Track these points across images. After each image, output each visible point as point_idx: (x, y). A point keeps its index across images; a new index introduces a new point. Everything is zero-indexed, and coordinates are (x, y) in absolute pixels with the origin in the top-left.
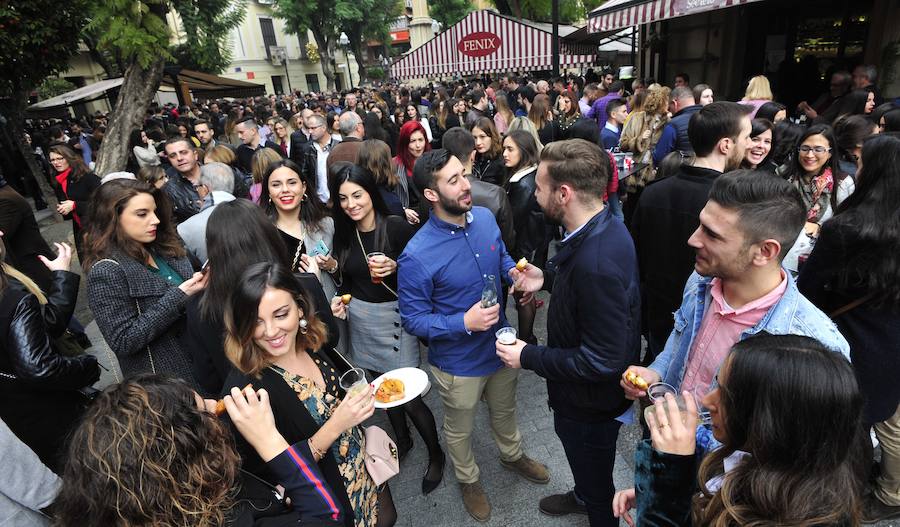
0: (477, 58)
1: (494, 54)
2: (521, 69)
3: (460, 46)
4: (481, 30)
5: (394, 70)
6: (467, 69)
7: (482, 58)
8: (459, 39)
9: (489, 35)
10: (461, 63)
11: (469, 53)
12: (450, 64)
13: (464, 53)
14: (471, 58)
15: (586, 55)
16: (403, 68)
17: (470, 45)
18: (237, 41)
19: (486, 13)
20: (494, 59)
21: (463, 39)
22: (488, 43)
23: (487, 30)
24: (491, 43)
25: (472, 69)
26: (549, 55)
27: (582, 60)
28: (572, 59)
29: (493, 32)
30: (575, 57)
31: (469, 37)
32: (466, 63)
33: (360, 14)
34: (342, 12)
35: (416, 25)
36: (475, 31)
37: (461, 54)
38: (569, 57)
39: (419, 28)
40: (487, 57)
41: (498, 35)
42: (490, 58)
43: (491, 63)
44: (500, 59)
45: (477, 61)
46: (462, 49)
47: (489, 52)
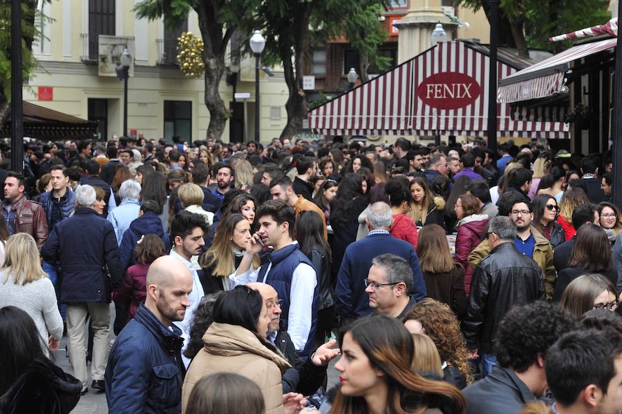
0: (443, 112)
1: (469, 108)
3: (421, 91)
4: (453, 69)
6: (426, 127)
7: (451, 112)
8: (420, 80)
9: (463, 78)
10: (419, 116)
11: (433, 103)
12: (403, 116)
13: (425, 102)
14: (435, 110)
16: (328, 117)
17: (434, 90)
19: (462, 45)
20: (468, 116)
21: (426, 81)
22: (463, 90)
23: (461, 71)
24: (467, 91)
25: (434, 127)
29: (470, 74)
31: (434, 79)
32: (427, 116)
35: (412, 26)
36: (444, 70)
37: (420, 102)
40: (460, 111)
41: (478, 79)
42: (464, 113)
43: (464, 120)
44: (477, 116)
45: (443, 116)
46: (423, 96)
47: (462, 103)
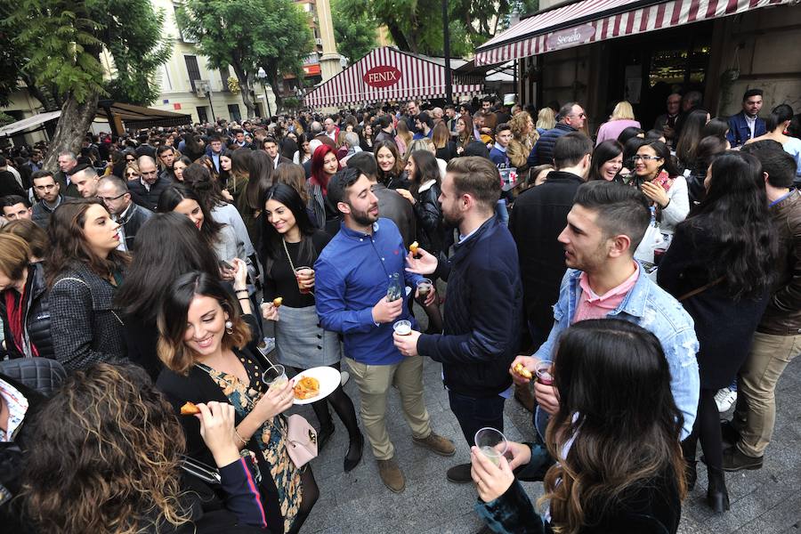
0: (381, 89)
1: (395, 85)
2: (419, 97)
3: (366, 79)
4: (383, 64)
5: (307, 100)
6: (372, 98)
7: (385, 88)
8: (365, 72)
9: (390, 69)
10: (367, 93)
11: (373, 84)
12: (358, 94)
13: (369, 84)
14: (375, 88)
15: (475, 84)
16: (315, 99)
17: (374, 77)
18: (164, 76)
19: (387, 49)
20: (395, 90)
21: (368, 72)
22: (390, 76)
23: (388, 64)
24: (393, 76)
25: (376, 98)
26: (443, 85)
27: (472, 89)
28: (463, 88)
29: (394, 65)
30: (466, 86)
31: (373, 71)
32: (371, 92)
33: (275, 51)
34: (259, 49)
35: (326, 60)
36: (378, 65)
37: (366, 85)
38: (460, 87)
39: (328, 63)
40: (390, 87)
41: (399, 68)
42: (393, 88)
43: (393, 92)
44: (400, 89)
45: (381, 91)
46: (368, 81)
47: (391, 83)
